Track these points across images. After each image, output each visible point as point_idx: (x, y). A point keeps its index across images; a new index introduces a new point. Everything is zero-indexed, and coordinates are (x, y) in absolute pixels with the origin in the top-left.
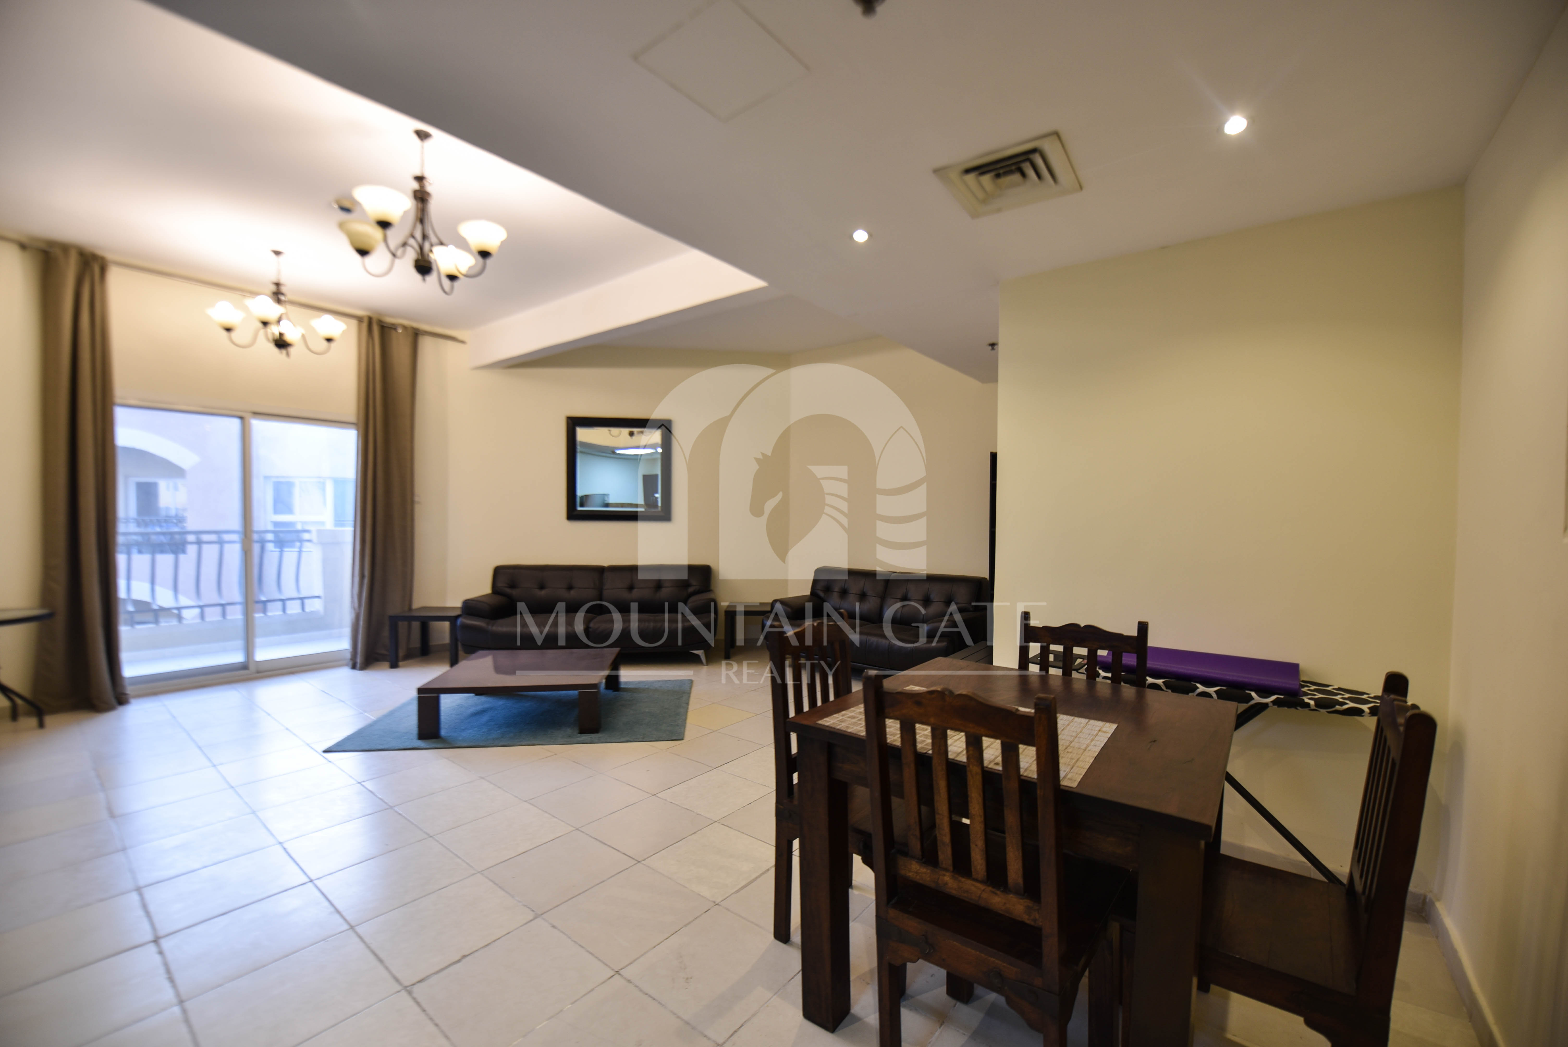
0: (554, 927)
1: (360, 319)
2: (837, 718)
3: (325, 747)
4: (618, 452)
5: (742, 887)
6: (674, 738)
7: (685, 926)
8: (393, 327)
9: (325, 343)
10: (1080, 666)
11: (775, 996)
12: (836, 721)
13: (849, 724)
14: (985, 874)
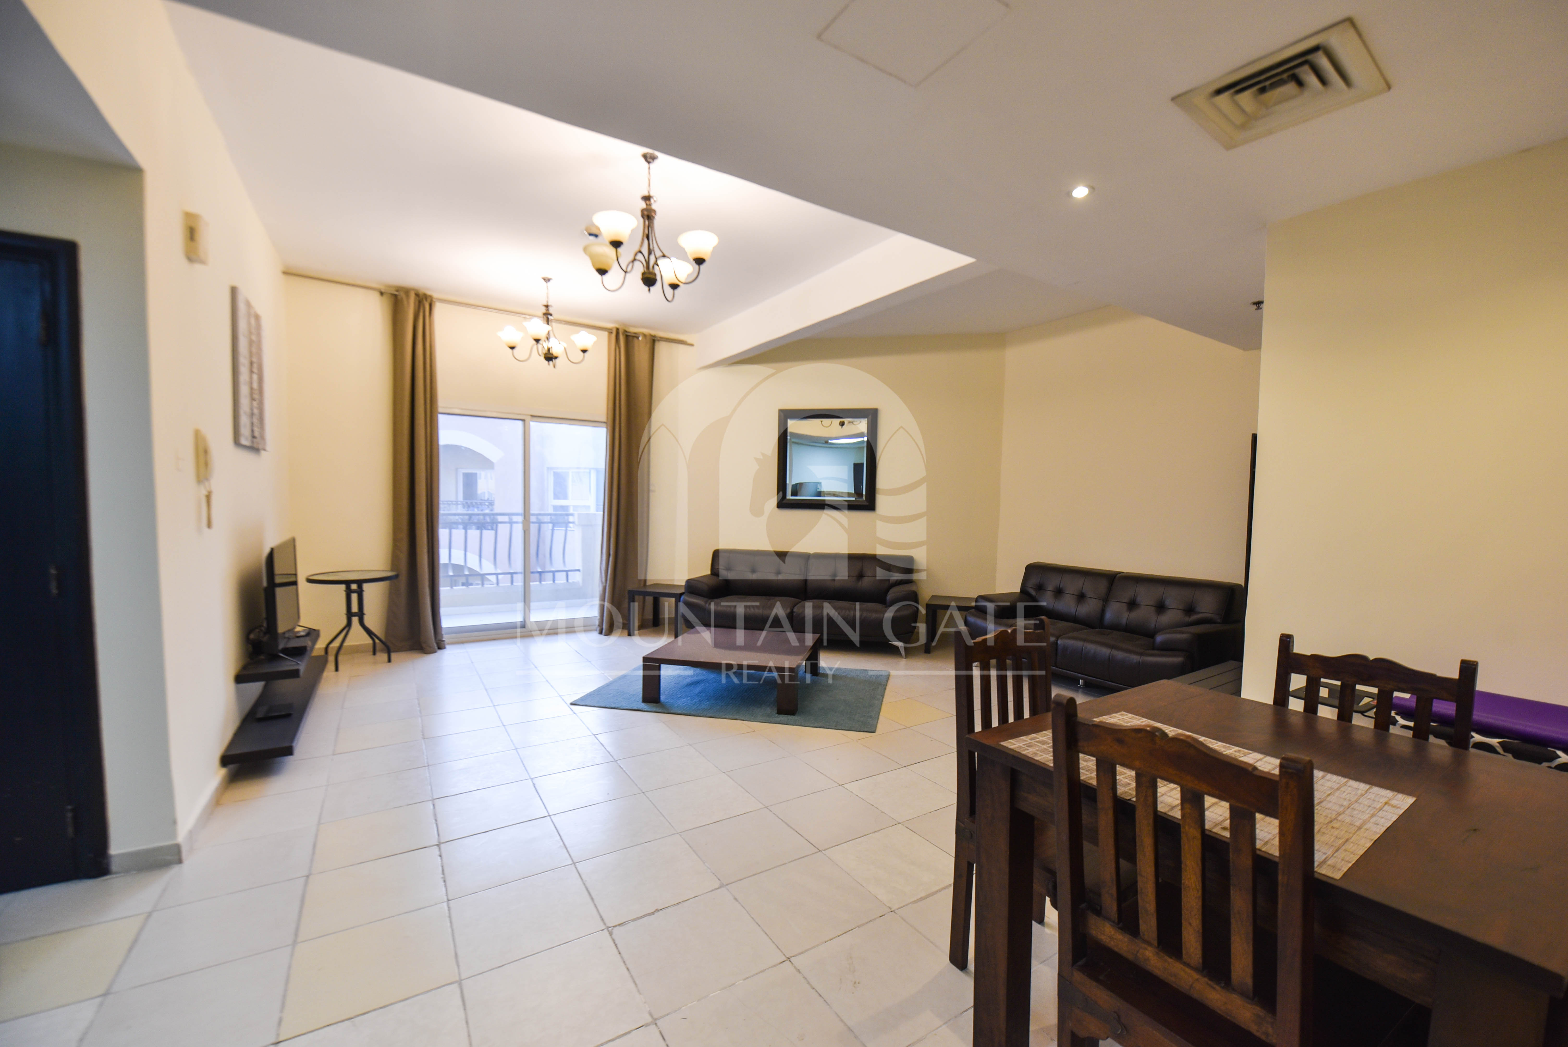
0: (736, 899)
1: (610, 331)
2: (1026, 741)
3: (572, 700)
4: (830, 441)
5: (920, 898)
6: (866, 730)
7: (859, 927)
8: (636, 336)
9: (582, 353)
10: (1369, 707)
11: (944, 1026)
12: (1020, 745)
13: (1037, 750)
14: (1201, 961)
